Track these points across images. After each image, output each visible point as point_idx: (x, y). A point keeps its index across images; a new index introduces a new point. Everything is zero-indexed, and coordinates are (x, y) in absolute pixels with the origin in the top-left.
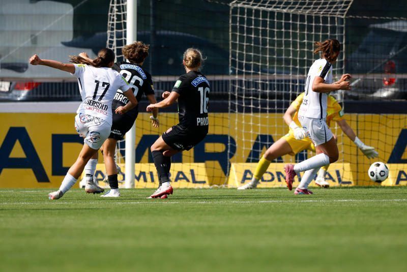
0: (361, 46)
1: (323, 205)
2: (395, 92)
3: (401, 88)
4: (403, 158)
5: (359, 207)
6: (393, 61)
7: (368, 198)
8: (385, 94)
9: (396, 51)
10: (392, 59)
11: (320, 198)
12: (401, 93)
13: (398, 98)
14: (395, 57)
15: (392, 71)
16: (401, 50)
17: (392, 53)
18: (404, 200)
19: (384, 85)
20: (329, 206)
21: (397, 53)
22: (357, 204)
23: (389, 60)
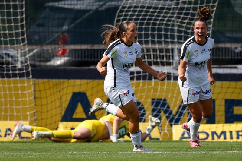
0: (38, 22)
1: (6, 157)
2: (67, 60)
3: (72, 57)
4: (74, 116)
5: (36, 159)
6: (66, 34)
7: (44, 151)
8: (59, 62)
9: (68, 26)
10: (65, 32)
11: (3, 151)
12: (73, 61)
13: (70, 66)
14: (68, 31)
15: (65, 43)
16: (73, 25)
17: (65, 28)
18: (75, 153)
19: (58, 54)
20: (10, 157)
21: (70, 27)
22: (35, 156)
23: (63, 32)
